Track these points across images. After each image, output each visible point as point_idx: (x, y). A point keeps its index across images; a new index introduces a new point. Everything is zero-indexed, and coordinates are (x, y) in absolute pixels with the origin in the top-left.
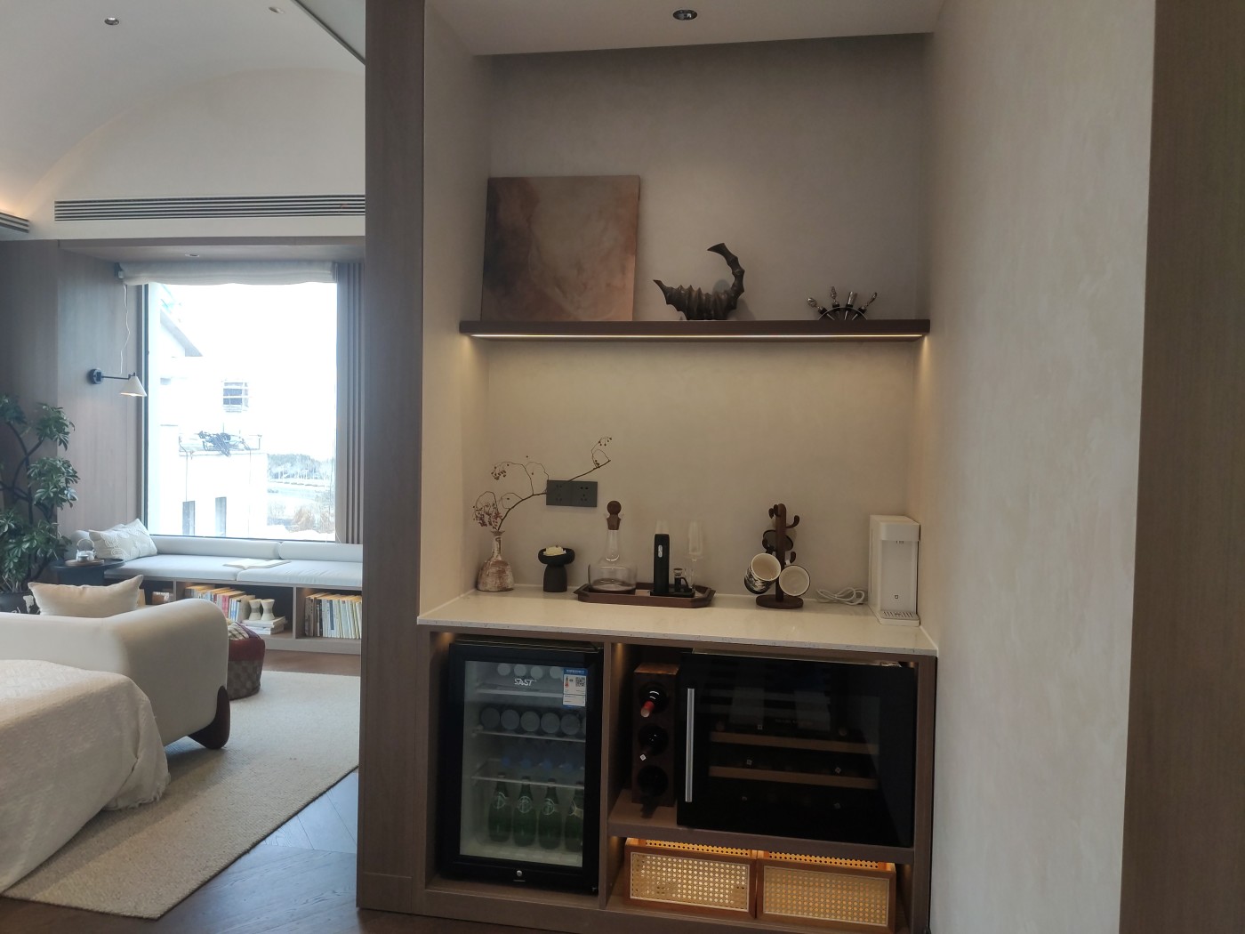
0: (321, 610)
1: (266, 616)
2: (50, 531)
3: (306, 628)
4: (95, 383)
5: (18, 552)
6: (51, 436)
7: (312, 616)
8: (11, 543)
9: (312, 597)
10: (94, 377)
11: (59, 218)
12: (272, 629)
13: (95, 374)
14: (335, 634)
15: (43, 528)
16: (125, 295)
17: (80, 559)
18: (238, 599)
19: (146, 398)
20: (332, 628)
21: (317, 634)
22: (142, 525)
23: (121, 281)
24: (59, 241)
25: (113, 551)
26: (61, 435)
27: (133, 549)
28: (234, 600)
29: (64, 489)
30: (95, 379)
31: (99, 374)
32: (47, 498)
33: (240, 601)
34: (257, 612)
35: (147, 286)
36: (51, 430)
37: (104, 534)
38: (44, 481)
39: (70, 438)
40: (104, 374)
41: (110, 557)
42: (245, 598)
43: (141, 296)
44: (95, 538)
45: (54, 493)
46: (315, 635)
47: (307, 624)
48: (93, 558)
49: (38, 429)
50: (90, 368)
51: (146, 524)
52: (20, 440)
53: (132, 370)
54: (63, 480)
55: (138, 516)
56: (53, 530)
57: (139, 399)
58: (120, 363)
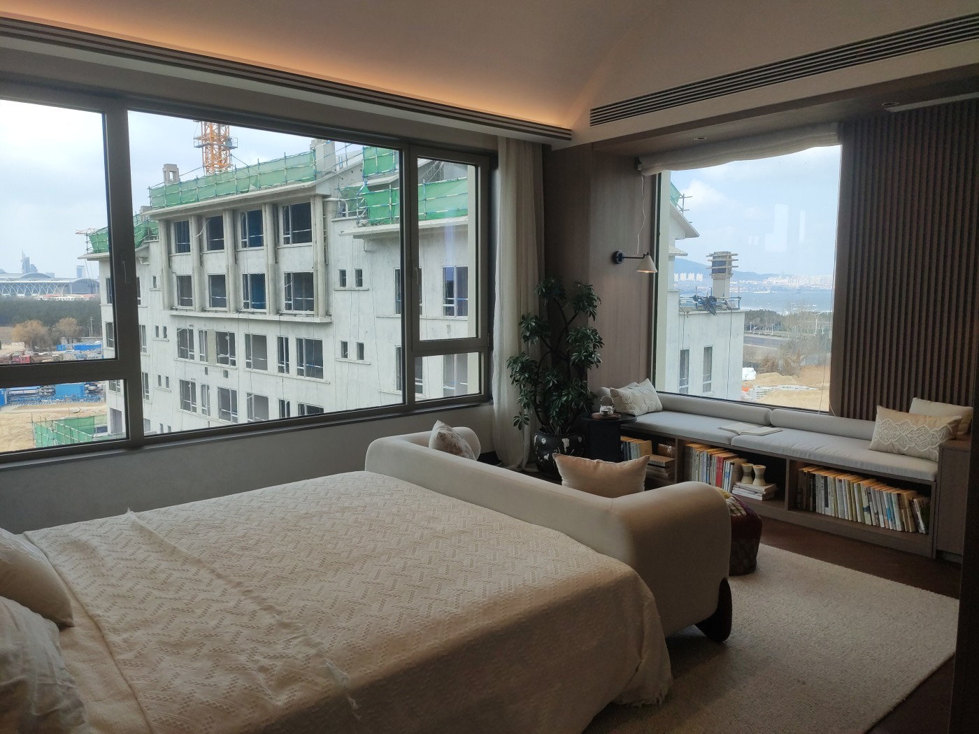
0: (814, 485)
1: (756, 481)
2: (581, 386)
3: (799, 501)
4: (617, 263)
5: (558, 403)
6: (584, 309)
7: (805, 489)
8: (555, 395)
9: (806, 470)
10: (617, 258)
11: (593, 123)
12: (763, 496)
13: (617, 255)
14: (829, 511)
15: (577, 385)
16: (643, 184)
17: (602, 413)
18: (732, 461)
19: (657, 274)
20: (827, 505)
21: (810, 508)
22: (651, 384)
23: (639, 173)
24: (593, 143)
25: (628, 407)
26: (591, 308)
27: (644, 405)
28: (728, 462)
29: (592, 353)
30: (617, 259)
31: (621, 255)
32: (579, 360)
33: (733, 464)
34: (748, 476)
35: (660, 174)
36: (584, 305)
37: (621, 391)
38: (578, 346)
39: (598, 310)
40: (625, 255)
41: (625, 411)
42: (737, 460)
43: (655, 183)
44: (615, 394)
45: (585, 356)
46: (807, 510)
47: (799, 496)
48: (612, 412)
49: (575, 303)
50: (614, 251)
51: (654, 384)
52: (562, 312)
53: (646, 250)
54: (591, 345)
55: (648, 376)
56: (584, 387)
57: (651, 275)
58: (638, 246)
